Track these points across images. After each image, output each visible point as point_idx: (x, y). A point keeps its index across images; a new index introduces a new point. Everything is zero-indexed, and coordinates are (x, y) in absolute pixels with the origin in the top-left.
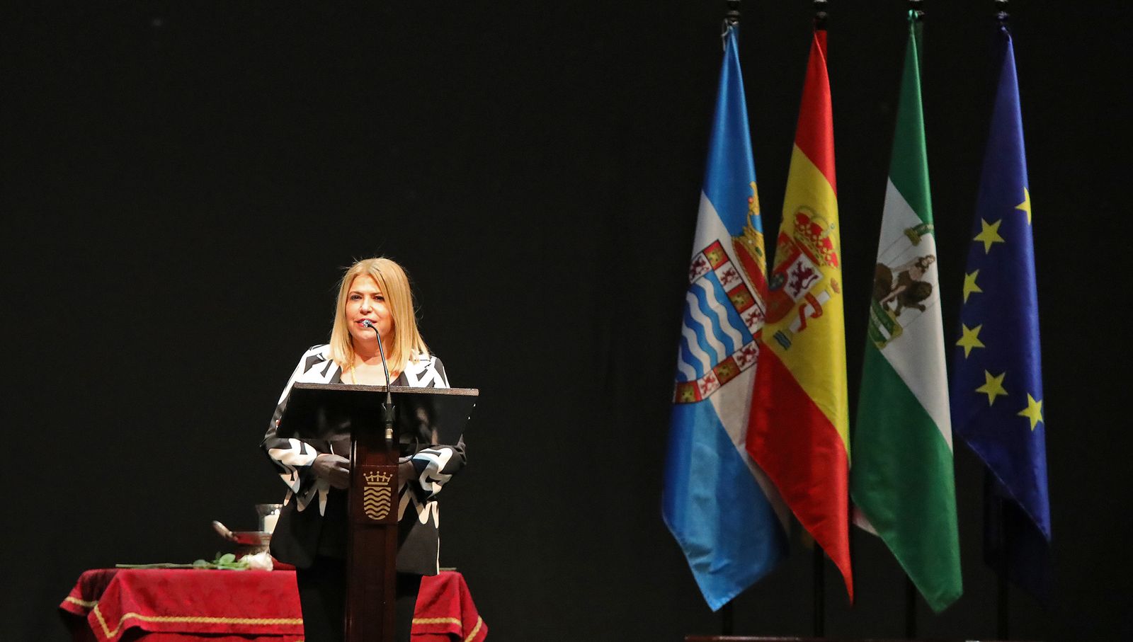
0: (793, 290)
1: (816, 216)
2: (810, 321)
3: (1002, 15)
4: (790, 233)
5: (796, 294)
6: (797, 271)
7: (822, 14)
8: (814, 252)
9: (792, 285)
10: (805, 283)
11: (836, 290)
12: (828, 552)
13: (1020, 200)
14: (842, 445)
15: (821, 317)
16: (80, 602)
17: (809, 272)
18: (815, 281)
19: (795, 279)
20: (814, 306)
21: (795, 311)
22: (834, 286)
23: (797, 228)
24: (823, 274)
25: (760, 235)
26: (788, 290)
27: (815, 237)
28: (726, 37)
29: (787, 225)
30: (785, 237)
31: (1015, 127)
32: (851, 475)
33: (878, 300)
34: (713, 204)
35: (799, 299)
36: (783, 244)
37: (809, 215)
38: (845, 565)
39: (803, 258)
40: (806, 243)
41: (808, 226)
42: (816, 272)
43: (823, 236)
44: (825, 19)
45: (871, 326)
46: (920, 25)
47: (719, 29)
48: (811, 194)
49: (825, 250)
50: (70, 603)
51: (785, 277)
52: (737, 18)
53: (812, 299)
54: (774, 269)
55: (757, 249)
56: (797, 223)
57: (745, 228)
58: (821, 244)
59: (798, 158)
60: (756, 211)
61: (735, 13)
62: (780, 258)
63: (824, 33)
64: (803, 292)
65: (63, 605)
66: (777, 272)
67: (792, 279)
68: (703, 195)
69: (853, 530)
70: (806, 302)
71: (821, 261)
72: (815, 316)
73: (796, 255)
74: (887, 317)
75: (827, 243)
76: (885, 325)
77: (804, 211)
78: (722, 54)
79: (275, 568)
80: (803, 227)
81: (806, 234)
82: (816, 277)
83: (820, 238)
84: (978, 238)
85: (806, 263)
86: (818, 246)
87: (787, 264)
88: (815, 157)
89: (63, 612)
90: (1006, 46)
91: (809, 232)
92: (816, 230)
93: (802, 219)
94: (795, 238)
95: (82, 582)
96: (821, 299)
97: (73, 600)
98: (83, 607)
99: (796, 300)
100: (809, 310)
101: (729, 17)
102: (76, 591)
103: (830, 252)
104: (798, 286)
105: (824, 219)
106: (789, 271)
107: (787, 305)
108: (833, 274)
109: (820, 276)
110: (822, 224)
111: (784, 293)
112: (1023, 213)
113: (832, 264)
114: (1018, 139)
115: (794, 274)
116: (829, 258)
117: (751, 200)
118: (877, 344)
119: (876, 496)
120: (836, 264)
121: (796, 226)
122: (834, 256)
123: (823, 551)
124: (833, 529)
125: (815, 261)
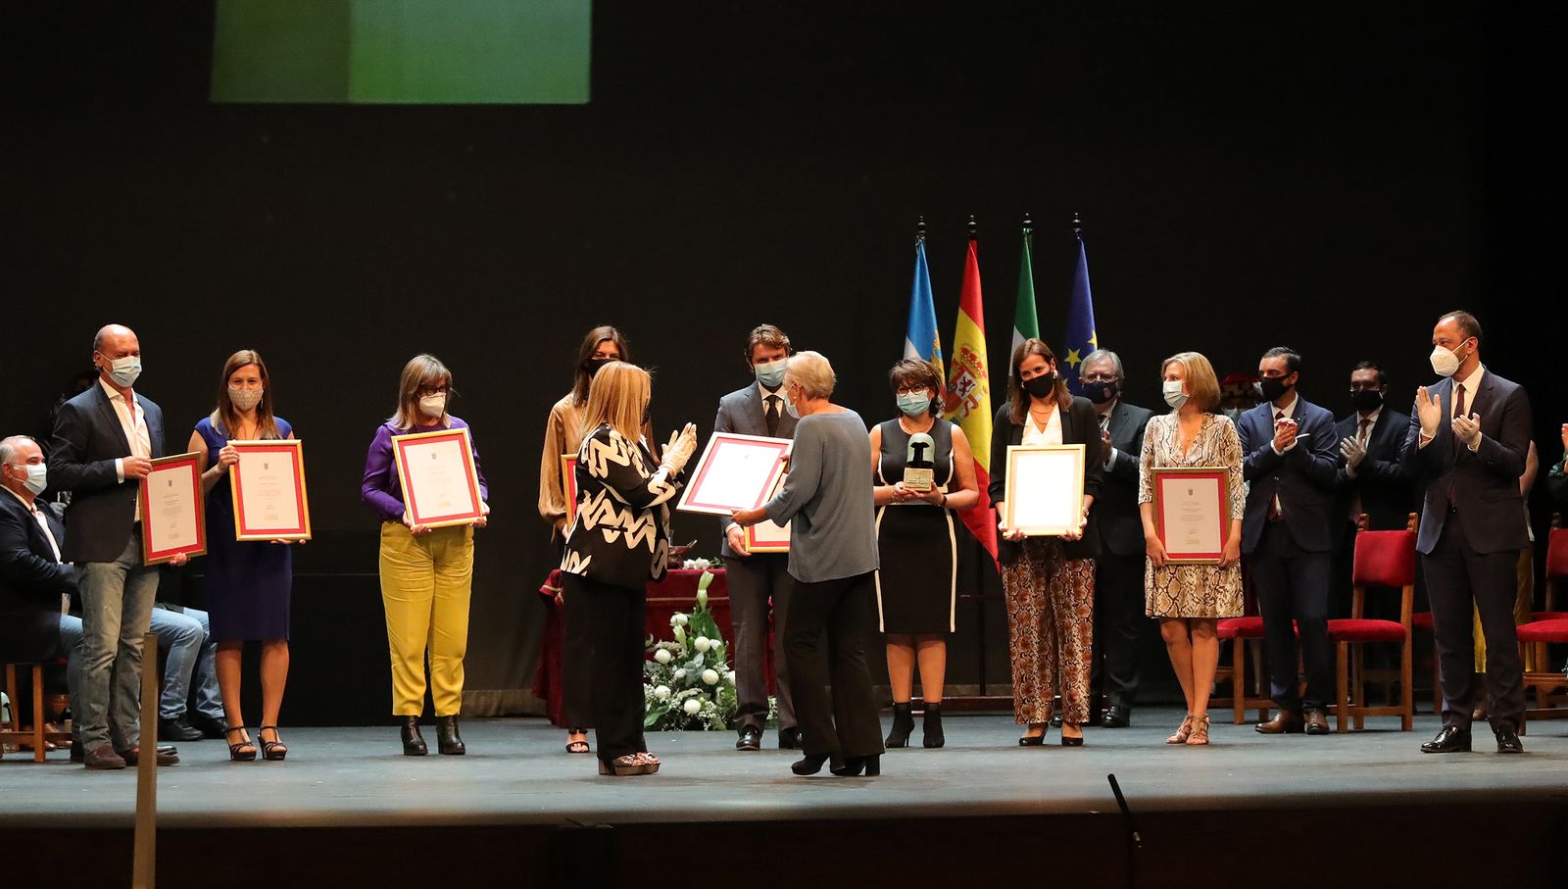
0: (961, 393)
1: (973, 349)
2: (971, 411)
3: (1077, 230)
4: (958, 361)
5: (963, 395)
6: (963, 381)
7: (973, 231)
8: (972, 370)
9: (960, 390)
10: (968, 388)
11: (986, 392)
13: (1090, 338)
15: (978, 408)
16: (551, 588)
17: (970, 382)
18: (974, 387)
19: (962, 386)
20: (973, 403)
21: (962, 405)
22: (984, 389)
23: (962, 357)
24: (978, 383)
25: (941, 361)
26: (958, 393)
27: (973, 361)
28: (918, 246)
29: (956, 355)
30: (956, 363)
31: (1086, 295)
34: (913, 342)
35: (965, 398)
36: (954, 366)
37: (969, 349)
39: (966, 374)
40: (968, 365)
41: (969, 355)
42: (974, 382)
43: (977, 360)
44: (975, 234)
46: (1030, 236)
47: (914, 241)
48: (970, 336)
49: (978, 369)
50: (545, 589)
51: (957, 385)
52: (924, 235)
53: (973, 400)
57: (932, 354)
58: (976, 365)
59: (962, 315)
60: (939, 348)
61: (923, 232)
62: (953, 373)
63: (975, 242)
64: (967, 394)
65: (541, 590)
66: (952, 383)
67: (960, 386)
68: (907, 340)
70: (968, 399)
71: (977, 375)
72: (974, 408)
73: (963, 372)
75: (980, 365)
77: (966, 346)
78: (917, 256)
80: (965, 356)
81: (967, 359)
82: (974, 385)
83: (976, 362)
84: (1067, 360)
85: (968, 377)
86: (974, 366)
87: (956, 378)
88: (972, 315)
89: (541, 594)
90: (1080, 248)
91: (969, 358)
92: (973, 357)
93: (965, 351)
94: (962, 363)
95: (552, 578)
96: (977, 398)
97: (547, 587)
98: (553, 591)
99: (963, 398)
100: (971, 404)
101: (919, 234)
102: (549, 581)
103: (982, 370)
104: (964, 390)
105: (978, 350)
106: (958, 382)
107: (959, 401)
108: (984, 383)
110: (976, 353)
111: (956, 395)
112: (1092, 345)
113: (983, 378)
114: (1088, 302)
115: (961, 383)
116: (981, 373)
117: (935, 340)
120: (985, 377)
121: (962, 355)
122: (984, 372)
123: (982, 545)
124: (988, 533)
125: (973, 376)
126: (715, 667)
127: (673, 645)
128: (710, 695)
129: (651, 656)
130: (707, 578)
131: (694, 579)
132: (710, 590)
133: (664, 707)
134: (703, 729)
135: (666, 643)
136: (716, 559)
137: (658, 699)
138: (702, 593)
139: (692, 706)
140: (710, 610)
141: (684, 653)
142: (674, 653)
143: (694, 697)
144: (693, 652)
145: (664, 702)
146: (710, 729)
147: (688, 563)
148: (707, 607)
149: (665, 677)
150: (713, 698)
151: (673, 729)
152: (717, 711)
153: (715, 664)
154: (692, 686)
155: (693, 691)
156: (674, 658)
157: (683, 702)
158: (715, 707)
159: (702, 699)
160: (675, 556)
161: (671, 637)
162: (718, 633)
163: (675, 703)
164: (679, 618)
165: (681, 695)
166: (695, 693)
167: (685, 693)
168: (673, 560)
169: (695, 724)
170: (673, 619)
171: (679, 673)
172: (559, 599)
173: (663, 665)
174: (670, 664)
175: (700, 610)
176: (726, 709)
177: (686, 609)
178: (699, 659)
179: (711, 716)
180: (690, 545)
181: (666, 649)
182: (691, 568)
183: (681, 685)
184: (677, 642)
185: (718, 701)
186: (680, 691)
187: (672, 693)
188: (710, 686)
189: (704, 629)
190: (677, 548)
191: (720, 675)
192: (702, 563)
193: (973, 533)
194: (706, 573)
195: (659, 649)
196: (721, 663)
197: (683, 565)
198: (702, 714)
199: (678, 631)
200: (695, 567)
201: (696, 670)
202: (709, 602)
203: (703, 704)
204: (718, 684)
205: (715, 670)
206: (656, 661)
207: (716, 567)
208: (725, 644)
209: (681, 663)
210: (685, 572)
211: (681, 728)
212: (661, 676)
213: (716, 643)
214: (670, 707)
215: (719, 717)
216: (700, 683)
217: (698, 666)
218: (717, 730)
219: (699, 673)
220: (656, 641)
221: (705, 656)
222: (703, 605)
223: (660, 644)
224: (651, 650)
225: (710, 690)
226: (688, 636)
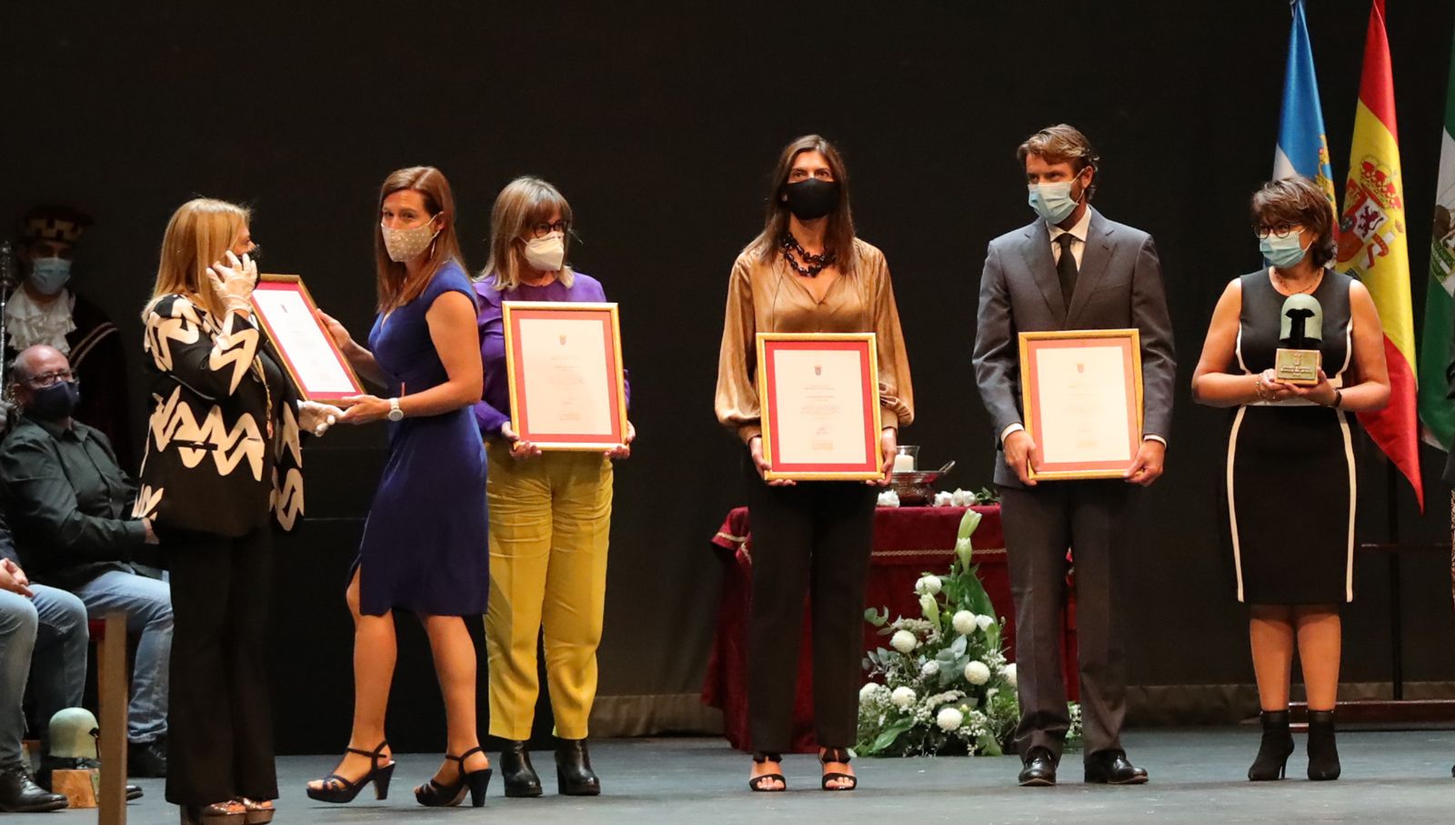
0: (1362, 231)
2: (1378, 260)
4: (1358, 182)
5: (1364, 235)
6: (1364, 215)
8: (1379, 196)
9: (1360, 226)
10: (1372, 224)
11: (1400, 231)
12: (1400, 466)
14: (1410, 370)
15: (1388, 256)
16: (730, 537)
17: (1375, 215)
18: (1380, 222)
19: (1363, 222)
20: (1381, 246)
21: (1364, 250)
22: (1398, 226)
24: (1387, 216)
25: (1330, 183)
26: (1357, 231)
27: (1380, 183)
28: (1294, 5)
29: (1355, 173)
30: (1353, 184)
32: (1420, 397)
33: (1438, 238)
34: (1287, 156)
36: (1351, 189)
37: (1374, 162)
38: (1415, 478)
40: (1372, 189)
41: (1373, 173)
42: (1382, 215)
43: (1387, 181)
45: (1432, 262)
48: (1374, 143)
49: (1389, 194)
50: (721, 538)
51: (1354, 220)
54: (1343, 214)
55: (1328, 195)
56: (1363, 171)
57: (1316, 176)
58: (1385, 189)
59: (1362, 111)
60: (1326, 161)
64: (1371, 233)
65: (715, 540)
66: (1346, 216)
68: (1279, 151)
69: (1422, 445)
70: (1373, 241)
71: (1386, 205)
72: (1382, 254)
73: (1364, 199)
74: (1446, 252)
75: (1391, 188)
76: (1445, 261)
77: (1369, 160)
78: (1292, 20)
79: (901, 505)
80: (1368, 174)
81: (1372, 180)
82: (1382, 219)
83: (1385, 184)
85: (1373, 207)
86: (1382, 190)
88: (1377, 110)
89: (715, 546)
91: (1374, 179)
92: (1381, 176)
93: (1368, 167)
94: (1362, 185)
95: (731, 519)
96: (1387, 238)
97: (723, 535)
98: (733, 542)
99: (1364, 240)
100: (1377, 249)
102: (726, 526)
103: (1394, 196)
104: (1366, 228)
105: (1387, 166)
106: (1358, 214)
109: (1386, 219)
110: (1385, 172)
113: (1396, 207)
115: (1362, 216)
116: (1393, 201)
117: (1321, 151)
118: (1439, 278)
119: (1441, 416)
120: (1399, 207)
121: (1363, 173)
122: (1397, 199)
123: (1394, 466)
124: (1405, 448)
125: (1380, 204)
126: (985, 657)
127: (919, 624)
128: (975, 701)
129: (885, 642)
130: (971, 519)
131: (950, 521)
132: (976, 538)
133: (906, 720)
134: (964, 753)
135: (909, 622)
136: (985, 490)
137: (897, 707)
138: (963, 544)
139: (949, 718)
140: (976, 569)
141: (936, 637)
142: (921, 636)
143: (953, 703)
144: (950, 634)
145: (906, 713)
146: (978, 753)
147: (942, 497)
148: (972, 565)
149: (908, 673)
150: (981, 705)
151: (919, 753)
152: (987, 726)
153: (984, 652)
154: (949, 687)
155: (950, 695)
156: (921, 644)
157: (935, 712)
158: (984, 719)
159: (964, 707)
160: (922, 485)
161: (915, 611)
162: (988, 605)
163: (923, 713)
164: (929, 583)
165: (932, 702)
166: (954, 698)
167: (938, 698)
168: (919, 492)
169: (954, 745)
170: (919, 584)
171: (929, 667)
172: (742, 554)
173: (904, 655)
174: (915, 653)
175: (961, 569)
176: (1002, 723)
177: (940, 568)
178: (960, 645)
179: (979, 733)
180: (945, 469)
181: (908, 629)
182: (947, 505)
183: (932, 685)
184: (926, 619)
185: (990, 710)
186: (931, 695)
187: (919, 698)
188: (976, 686)
189: (967, 599)
190: (924, 473)
191: (993, 670)
192: (963, 496)
193: (1383, 447)
194: (970, 512)
195: (897, 630)
196: (993, 651)
197: (933, 500)
198: (966, 731)
199: (927, 602)
200: (953, 504)
201: (956, 663)
202: (975, 559)
203: (966, 714)
204: (988, 684)
205: (985, 662)
206: (891, 648)
207: (985, 503)
208: (999, 622)
209: (931, 651)
210: (936, 511)
211: (932, 753)
212: (901, 671)
213: (986, 621)
214: (916, 719)
215: (991, 736)
216: (961, 682)
217: (958, 655)
218: (988, 754)
219: (958, 668)
220: (893, 619)
221: (969, 640)
222: (966, 561)
223: (899, 622)
224: (886, 631)
225: (977, 693)
226: (942, 610)
